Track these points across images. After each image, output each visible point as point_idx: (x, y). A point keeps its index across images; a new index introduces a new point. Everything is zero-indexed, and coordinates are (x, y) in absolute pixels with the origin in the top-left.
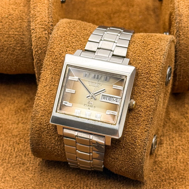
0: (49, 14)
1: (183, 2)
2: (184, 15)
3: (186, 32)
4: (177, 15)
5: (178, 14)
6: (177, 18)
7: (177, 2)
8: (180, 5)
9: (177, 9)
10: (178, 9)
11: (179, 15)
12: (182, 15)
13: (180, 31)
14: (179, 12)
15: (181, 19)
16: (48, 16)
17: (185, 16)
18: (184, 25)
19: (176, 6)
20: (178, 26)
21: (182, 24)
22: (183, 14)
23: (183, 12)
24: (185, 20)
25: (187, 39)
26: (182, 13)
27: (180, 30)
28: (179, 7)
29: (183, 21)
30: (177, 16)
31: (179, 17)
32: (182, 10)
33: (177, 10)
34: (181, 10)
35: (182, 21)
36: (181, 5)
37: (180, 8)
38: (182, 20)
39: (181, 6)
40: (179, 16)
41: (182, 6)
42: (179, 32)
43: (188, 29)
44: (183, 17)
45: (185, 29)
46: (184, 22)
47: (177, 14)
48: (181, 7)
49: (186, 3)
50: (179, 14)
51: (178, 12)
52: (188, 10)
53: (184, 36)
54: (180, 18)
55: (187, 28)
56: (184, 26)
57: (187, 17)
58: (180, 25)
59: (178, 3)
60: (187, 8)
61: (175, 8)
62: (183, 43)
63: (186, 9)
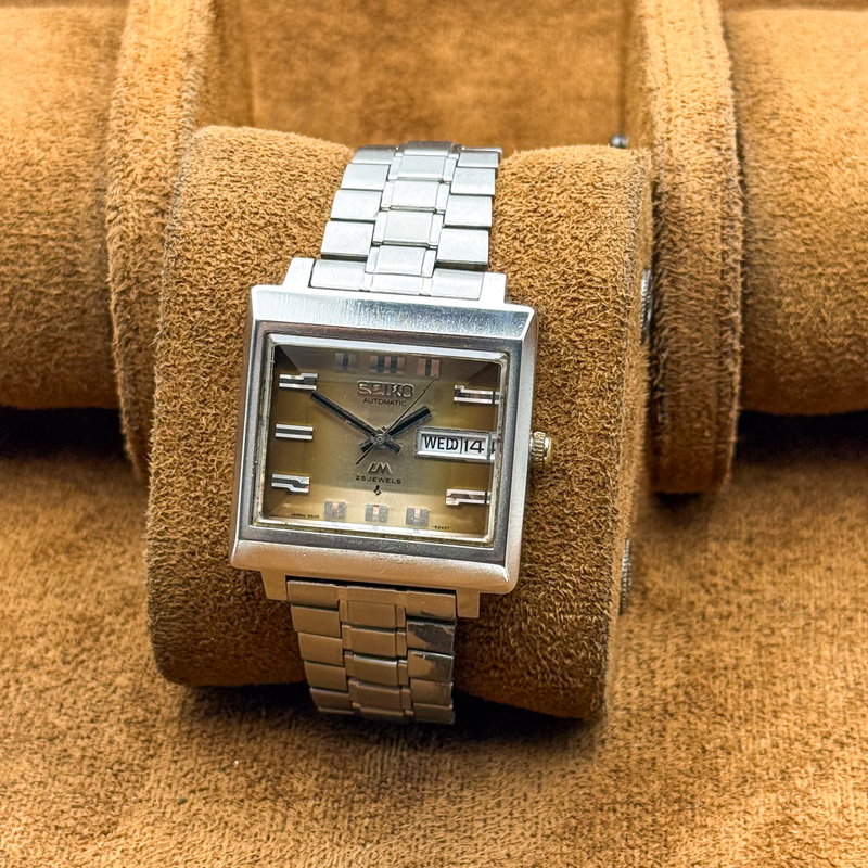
0: (177, 153)
1: (687, 122)
2: (688, 168)
3: (697, 232)
4: (662, 168)
5: (668, 165)
6: (662, 177)
7: (664, 120)
8: (674, 132)
9: (662, 145)
10: (666, 144)
11: (668, 167)
12: (683, 166)
13: (674, 229)
14: (671, 156)
15: (677, 180)
16: (175, 160)
17: (694, 171)
18: (688, 206)
19: (658, 135)
20: (667, 208)
21: (682, 202)
22: (685, 163)
23: (686, 155)
24: (694, 185)
25: (702, 258)
26: (680, 158)
27: (675, 223)
28: (669, 139)
29: (684, 190)
30: (662, 171)
31: (670, 176)
32: (683, 148)
33: (660, 148)
34: (676, 150)
35: (681, 191)
36: (678, 132)
37: (672, 142)
38: (680, 186)
39: (680, 135)
40: (669, 171)
41: (683, 136)
42: (671, 231)
43: (702, 221)
44: (684, 175)
45: (693, 219)
46: (689, 194)
47: (662, 165)
48: (677, 137)
49: (698, 126)
50: (670, 163)
51: (668, 156)
52: (703, 150)
53: (688, 247)
54: (674, 178)
55: (699, 218)
56: (690, 208)
57: (701, 174)
58: (674, 205)
59: (665, 126)
60: (703, 142)
61: (656, 142)
62: (684, 274)
63: (697, 147)
